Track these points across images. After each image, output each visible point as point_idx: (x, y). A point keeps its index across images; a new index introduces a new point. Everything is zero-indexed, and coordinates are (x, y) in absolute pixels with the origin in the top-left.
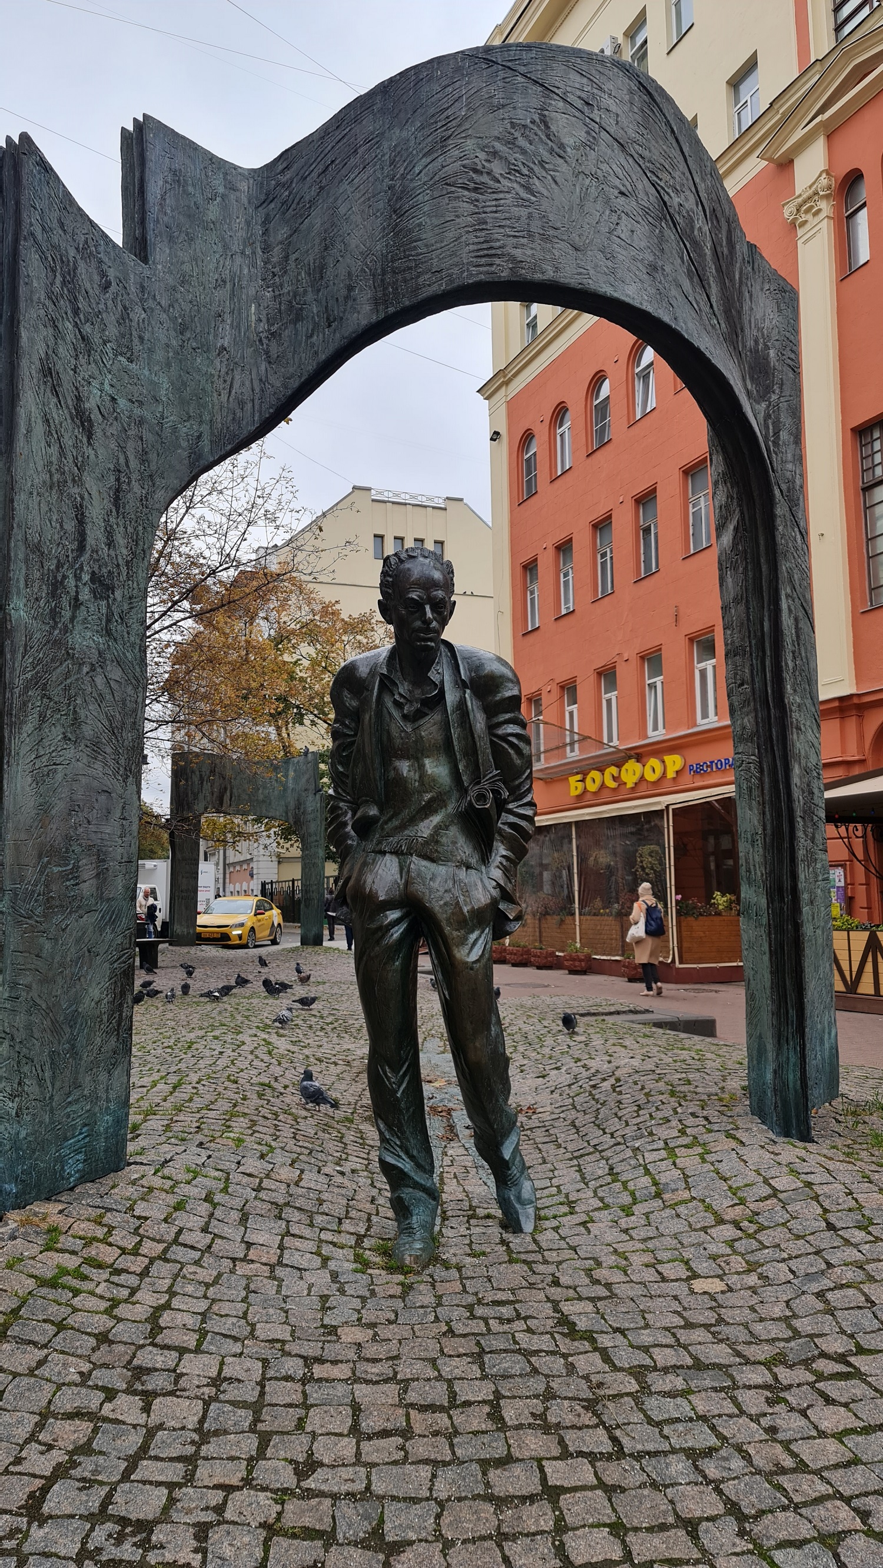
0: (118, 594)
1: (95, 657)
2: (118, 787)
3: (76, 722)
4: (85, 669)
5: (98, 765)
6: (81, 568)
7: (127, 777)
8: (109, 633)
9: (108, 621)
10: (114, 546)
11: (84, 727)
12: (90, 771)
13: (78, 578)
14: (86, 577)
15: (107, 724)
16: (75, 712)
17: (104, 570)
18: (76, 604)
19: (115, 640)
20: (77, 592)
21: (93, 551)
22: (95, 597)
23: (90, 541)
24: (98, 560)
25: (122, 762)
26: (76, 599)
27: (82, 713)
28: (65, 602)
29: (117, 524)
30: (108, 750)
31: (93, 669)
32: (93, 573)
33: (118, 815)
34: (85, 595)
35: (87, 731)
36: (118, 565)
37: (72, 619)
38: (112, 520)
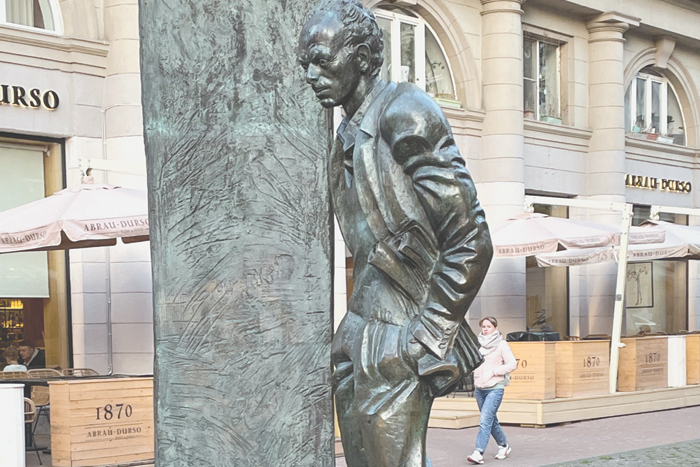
0: (287, 81)
1: (261, 144)
2: (301, 249)
3: (243, 203)
4: (251, 157)
5: (274, 235)
6: (241, 72)
7: (310, 240)
8: (279, 118)
9: (277, 108)
10: (280, 39)
11: (254, 206)
12: (264, 241)
13: (237, 81)
14: (246, 77)
15: (281, 198)
16: (240, 194)
17: (269, 65)
18: (237, 103)
19: (287, 123)
20: (236, 94)
21: (254, 52)
22: (259, 90)
23: (250, 45)
24: (261, 58)
25: (303, 227)
26: (236, 98)
27: (249, 195)
28: (221, 106)
29: (284, 18)
30: (285, 219)
31: (261, 153)
32: (256, 71)
33: (302, 272)
34: (246, 93)
35: (259, 209)
36: (285, 56)
37: (233, 118)
38: (278, 16)
